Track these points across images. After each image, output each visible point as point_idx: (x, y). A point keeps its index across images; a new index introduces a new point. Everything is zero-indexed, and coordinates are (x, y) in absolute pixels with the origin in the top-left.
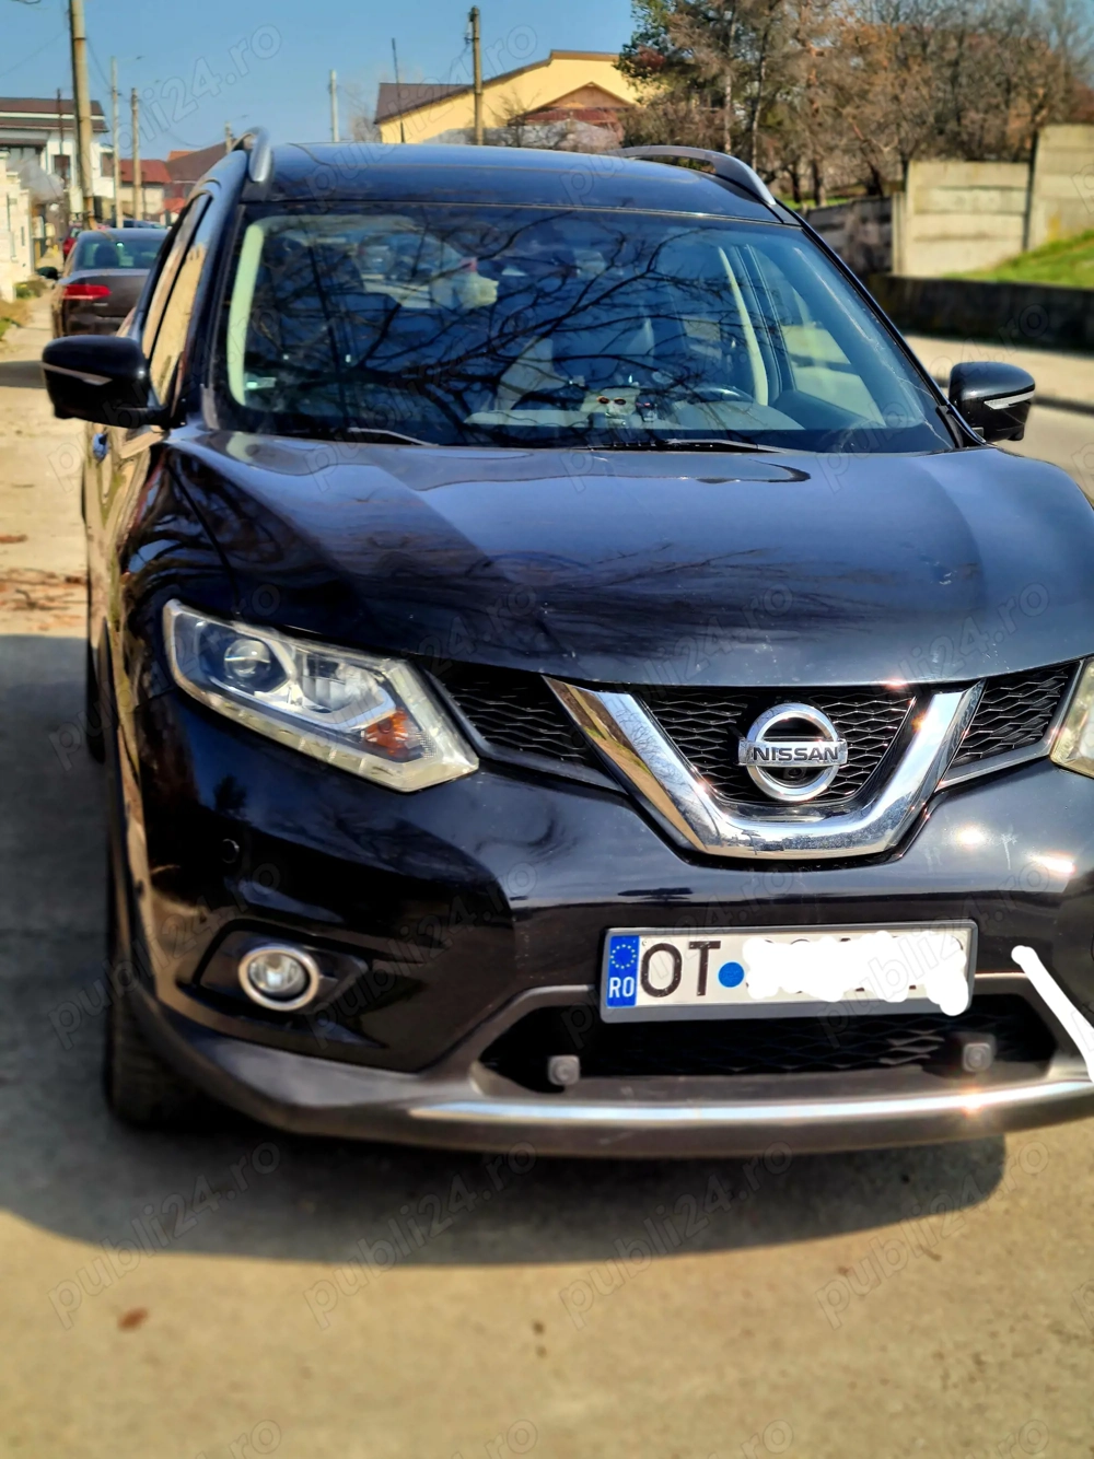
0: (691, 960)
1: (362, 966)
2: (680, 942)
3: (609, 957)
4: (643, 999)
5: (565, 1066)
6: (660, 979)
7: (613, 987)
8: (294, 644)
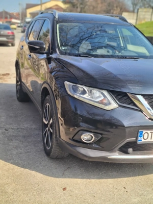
0: (150, 134)
1: (101, 136)
2: (149, 132)
3: (139, 134)
4: (143, 140)
5: (130, 150)
6: (145, 137)
7: (139, 138)
8: (87, 88)
